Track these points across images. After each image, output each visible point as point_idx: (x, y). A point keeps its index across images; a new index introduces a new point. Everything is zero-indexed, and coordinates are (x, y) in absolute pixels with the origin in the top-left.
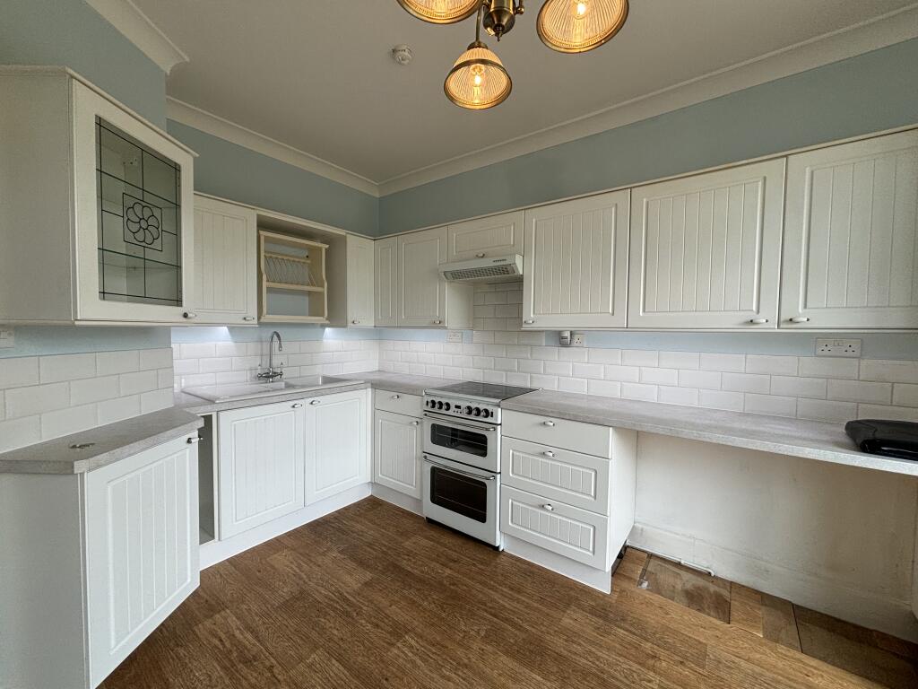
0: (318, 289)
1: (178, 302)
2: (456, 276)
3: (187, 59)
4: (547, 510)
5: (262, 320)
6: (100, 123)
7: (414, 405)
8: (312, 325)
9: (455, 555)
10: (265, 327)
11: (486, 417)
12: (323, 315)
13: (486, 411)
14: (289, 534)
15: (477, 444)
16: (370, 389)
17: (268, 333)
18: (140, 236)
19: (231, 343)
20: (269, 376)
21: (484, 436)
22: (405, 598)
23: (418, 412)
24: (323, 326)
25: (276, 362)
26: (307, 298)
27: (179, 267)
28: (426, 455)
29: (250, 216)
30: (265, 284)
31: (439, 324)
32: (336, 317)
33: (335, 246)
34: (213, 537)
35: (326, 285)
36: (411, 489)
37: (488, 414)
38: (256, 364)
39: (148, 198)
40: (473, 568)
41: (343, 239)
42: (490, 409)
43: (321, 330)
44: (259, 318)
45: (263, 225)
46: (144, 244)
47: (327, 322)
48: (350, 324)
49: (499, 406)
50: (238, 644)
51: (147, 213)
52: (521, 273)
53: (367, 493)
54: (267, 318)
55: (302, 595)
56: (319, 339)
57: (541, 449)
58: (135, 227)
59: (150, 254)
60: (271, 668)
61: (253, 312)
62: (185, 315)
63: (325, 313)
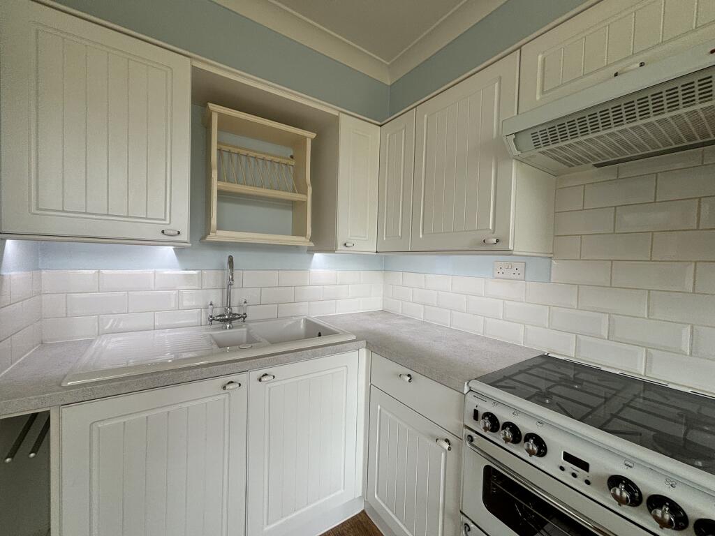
0: (300, 197)
5: (209, 238)
12: (304, 234)
16: (363, 352)
20: (227, 319)
24: (311, 251)
25: (236, 299)
30: (215, 185)
32: (323, 239)
33: (325, 132)
41: (337, 118)
43: (307, 255)
47: (312, 244)
48: (340, 247)
54: (218, 235)
63: (309, 232)
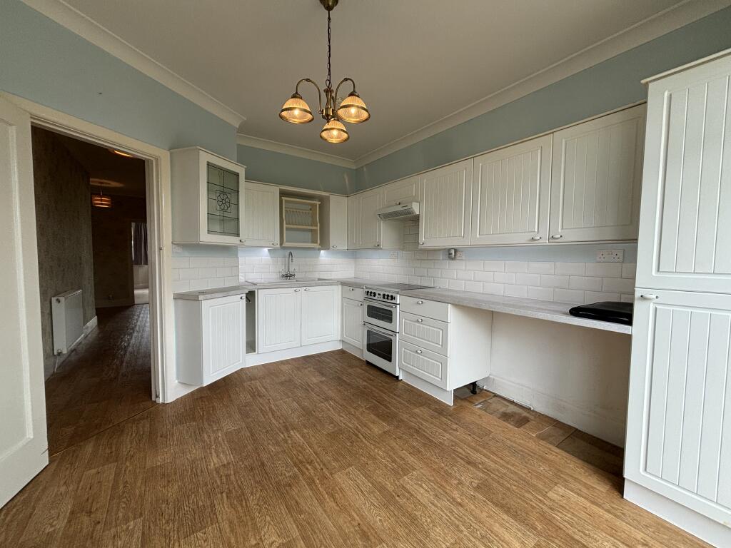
0: (314, 228)
1: (238, 235)
2: (386, 217)
3: (245, 119)
4: (419, 353)
5: (283, 245)
6: (209, 164)
7: (360, 294)
8: (313, 249)
9: (372, 378)
10: (285, 249)
11: (392, 299)
12: (317, 243)
13: (392, 296)
14: (292, 359)
15: (387, 316)
16: (340, 286)
17: (287, 253)
18: (222, 207)
19: (269, 258)
20: (288, 276)
21: (391, 311)
22: (337, 389)
23: (362, 299)
24: (320, 250)
25: (291, 270)
26: (310, 233)
27: (238, 219)
28: (365, 323)
29: (275, 190)
30: (285, 226)
31: (378, 247)
32: (324, 244)
33: (324, 202)
34: (255, 351)
35: (319, 225)
36: (358, 345)
37: (392, 298)
38: (282, 269)
39: (226, 190)
40: (380, 385)
41: (328, 198)
42: (394, 295)
43: (318, 251)
44: (281, 244)
45: (283, 194)
46: (224, 210)
47: (320, 247)
48: (331, 247)
49: (398, 293)
50: (258, 391)
51: (225, 197)
52: (418, 213)
53: (339, 347)
54: (286, 244)
55: (290, 381)
56: (318, 256)
57: (415, 318)
58: (220, 204)
59: (226, 215)
60: (269, 400)
61: (277, 241)
62: (241, 241)
63: (319, 242)
